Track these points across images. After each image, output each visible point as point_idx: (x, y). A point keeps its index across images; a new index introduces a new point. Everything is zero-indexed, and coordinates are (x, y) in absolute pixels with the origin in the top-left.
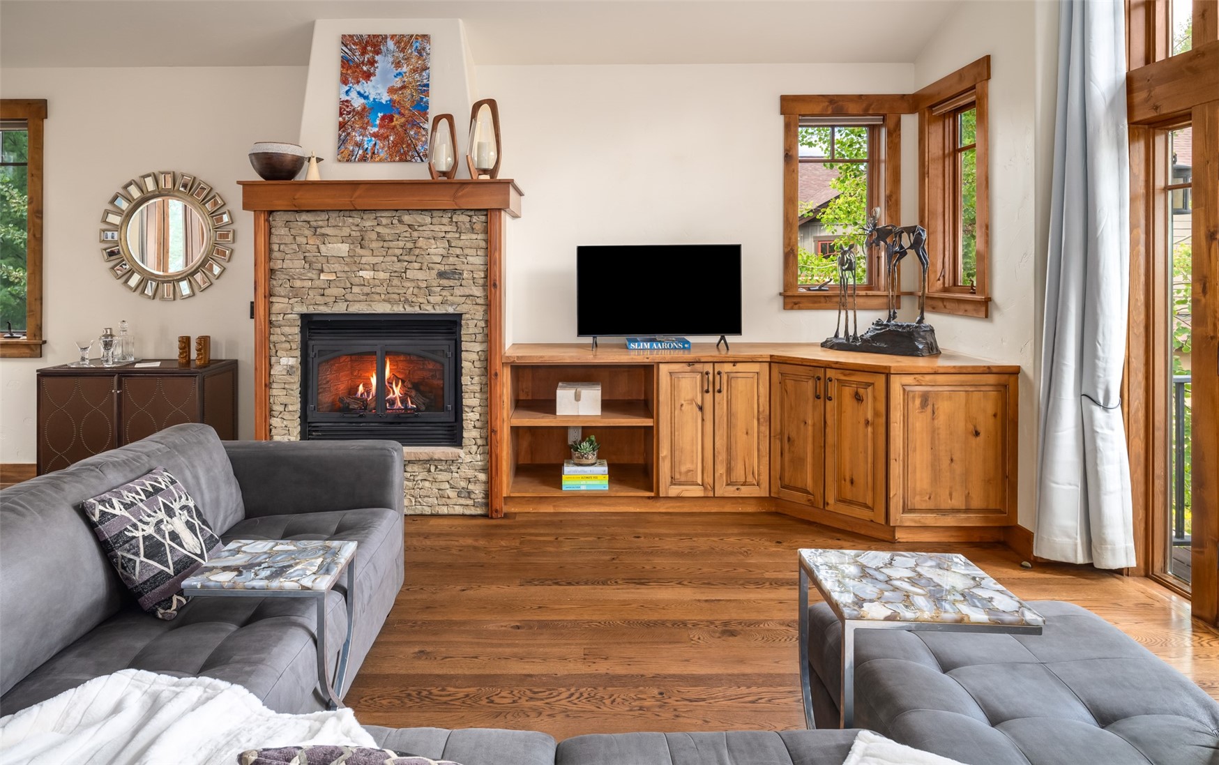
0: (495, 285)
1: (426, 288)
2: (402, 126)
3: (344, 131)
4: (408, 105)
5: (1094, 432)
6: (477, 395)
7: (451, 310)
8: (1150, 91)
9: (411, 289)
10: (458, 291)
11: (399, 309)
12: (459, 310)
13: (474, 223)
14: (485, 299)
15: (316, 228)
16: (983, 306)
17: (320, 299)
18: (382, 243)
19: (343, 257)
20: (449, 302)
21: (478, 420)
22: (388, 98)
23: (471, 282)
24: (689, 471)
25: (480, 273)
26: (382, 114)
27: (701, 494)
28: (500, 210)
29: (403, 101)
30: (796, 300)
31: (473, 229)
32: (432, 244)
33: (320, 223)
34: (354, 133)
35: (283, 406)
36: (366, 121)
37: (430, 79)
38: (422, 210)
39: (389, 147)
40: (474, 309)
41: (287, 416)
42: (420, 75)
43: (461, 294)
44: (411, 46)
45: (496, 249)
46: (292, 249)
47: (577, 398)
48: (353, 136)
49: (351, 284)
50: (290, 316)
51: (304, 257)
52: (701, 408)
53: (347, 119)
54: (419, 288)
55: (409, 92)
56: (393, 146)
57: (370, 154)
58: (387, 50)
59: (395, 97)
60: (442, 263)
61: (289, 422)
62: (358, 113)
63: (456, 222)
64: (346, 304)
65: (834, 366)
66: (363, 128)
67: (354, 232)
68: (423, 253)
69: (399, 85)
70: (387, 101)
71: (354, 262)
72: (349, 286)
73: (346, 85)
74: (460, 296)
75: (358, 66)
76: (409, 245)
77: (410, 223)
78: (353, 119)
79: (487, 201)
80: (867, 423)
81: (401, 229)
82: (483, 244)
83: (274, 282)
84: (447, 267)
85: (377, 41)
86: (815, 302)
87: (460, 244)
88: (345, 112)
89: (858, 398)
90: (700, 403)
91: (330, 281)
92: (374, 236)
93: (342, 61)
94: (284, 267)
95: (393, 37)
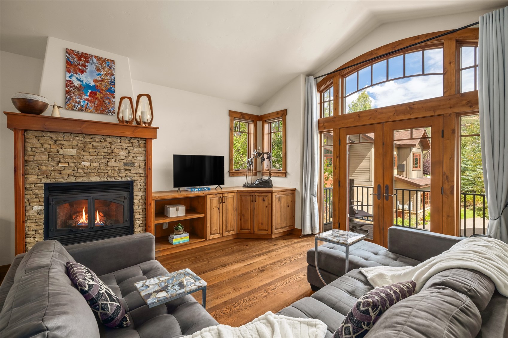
0: (150, 168)
1: (118, 170)
2: (101, 98)
3: (69, 95)
4: (104, 89)
5: (313, 202)
6: (141, 213)
7: (129, 179)
8: (323, 124)
9: (111, 170)
10: (133, 171)
11: (105, 180)
12: (133, 179)
13: (140, 143)
14: (144, 174)
15: (56, 141)
16: (285, 174)
17: (58, 176)
18: (95, 150)
19: (72, 156)
20: (129, 176)
21: (141, 223)
22: (94, 84)
23: (139, 167)
24: (216, 230)
25: (142, 164)
26: (91, 91)
27: (219, 236)
28: (152, 139)
29: (102, 87)
30: (233, 174)
31: (139, 146)
32: (121, 151)
33: (59, 138)
34: (75, 97)
35: (34, 231)
36: (82, 92)
37: (115, 80)
38: (116, 136)
39: (95, 107)
40: (140, 179)
41: (37, 236)
42: (110, 77)
43: (134, 172)
44: (105, 63)
45: (150, 154)
46: (41, 150)
47: (177, 210)
48: (74, 98)
49: (77, 168)
50: (39, 184)
51: (49, 155)
52: (219, 209)
53: (70, 89)
54: (114, 170)
55: (104, 83)
56: (97, 106)
57: (84, 108)
58: (93, 62)
59: (97, 84)
60: (125, 159)
61: (39, 239)
62: (77, 88)
63: (132, 143)
64: (75, 178)
65: (257, 192)
66: (80, 95)
67: (80, 144)
68: (116, 155)
69: (99, 79)
70: (93, 85)
71: (79, 158)
72: (76, 169)
73: (69, 73)
74: (134, 173)
75: (76, 65)
76: (109, 151)
77: (110, 142)
78: (74, 90)
79: (147, 135)
80: (266, 207)
81: (105, 144)
82: (144, 152)
83: (28, 168)
84: (128, 161)
85: (87, 57)
86: (237, 174)
87: (134, 152)
88: (69, 86)
89: (264, 200)
90: (218, 207)
91: (64, 167)
92: (91, 146)
93: (67, 61)
94: (35, 159)
95: (95, 57)
